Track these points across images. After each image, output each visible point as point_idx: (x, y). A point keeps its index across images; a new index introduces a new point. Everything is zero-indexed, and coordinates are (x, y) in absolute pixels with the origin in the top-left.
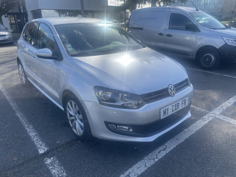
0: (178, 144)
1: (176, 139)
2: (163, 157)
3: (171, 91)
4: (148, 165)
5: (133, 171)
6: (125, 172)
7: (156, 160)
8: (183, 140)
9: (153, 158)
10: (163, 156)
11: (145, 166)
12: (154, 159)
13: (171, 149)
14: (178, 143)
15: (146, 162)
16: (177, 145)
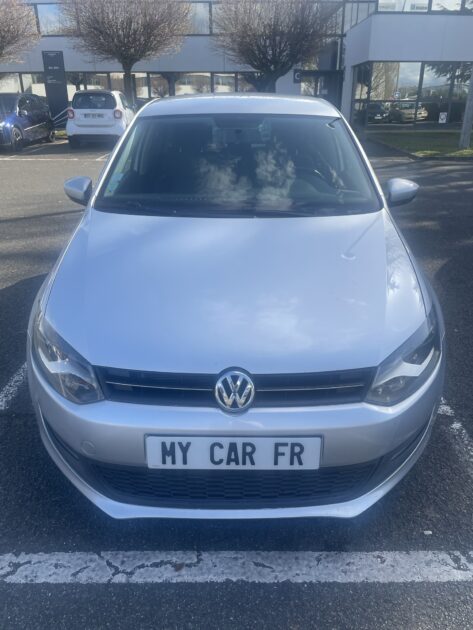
0: (242, 581)
1: (259, 560)
2: (146, 584)
3: (225, 395)
4: (83, 578)
5: (40, 562)
6: (23, 554)
7: (120, 579)
8: (276, 577)
9: (121, 569)
10: (149, 580)
11: (74, 575)
12: (117, 572)
13: (200, 579)
14: (244, 578)
15: (93, 565)
16: (234, 579)
